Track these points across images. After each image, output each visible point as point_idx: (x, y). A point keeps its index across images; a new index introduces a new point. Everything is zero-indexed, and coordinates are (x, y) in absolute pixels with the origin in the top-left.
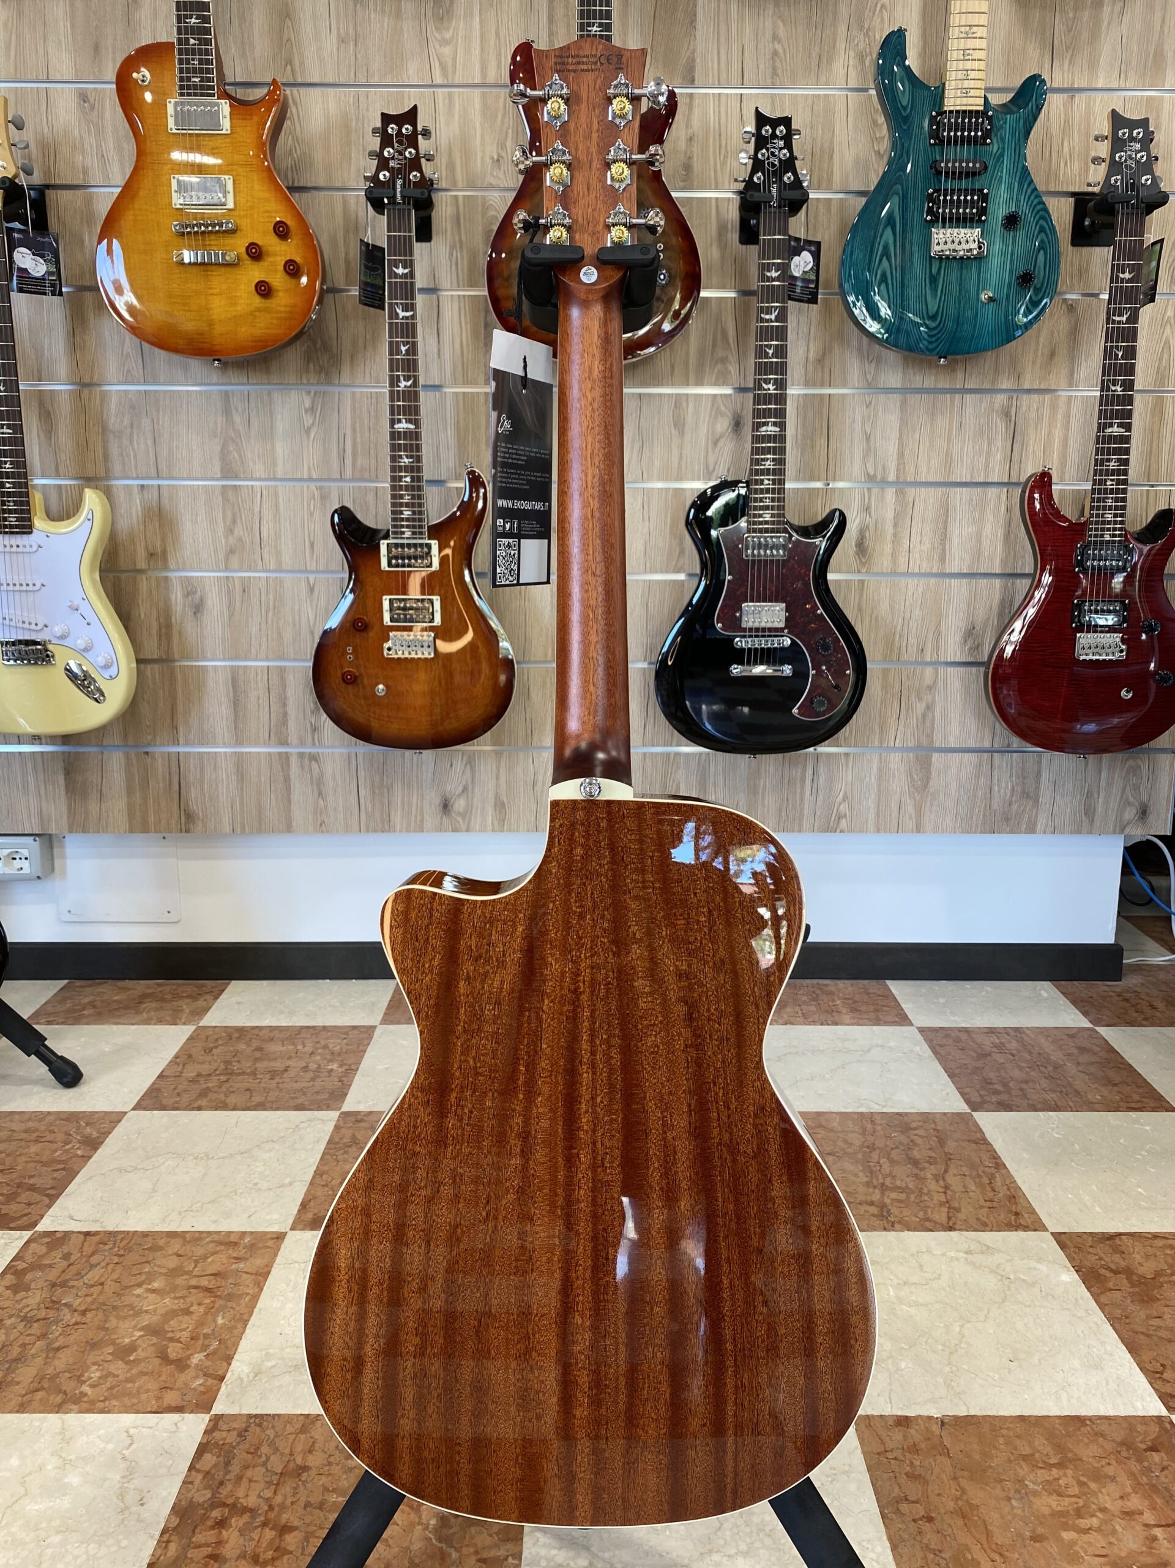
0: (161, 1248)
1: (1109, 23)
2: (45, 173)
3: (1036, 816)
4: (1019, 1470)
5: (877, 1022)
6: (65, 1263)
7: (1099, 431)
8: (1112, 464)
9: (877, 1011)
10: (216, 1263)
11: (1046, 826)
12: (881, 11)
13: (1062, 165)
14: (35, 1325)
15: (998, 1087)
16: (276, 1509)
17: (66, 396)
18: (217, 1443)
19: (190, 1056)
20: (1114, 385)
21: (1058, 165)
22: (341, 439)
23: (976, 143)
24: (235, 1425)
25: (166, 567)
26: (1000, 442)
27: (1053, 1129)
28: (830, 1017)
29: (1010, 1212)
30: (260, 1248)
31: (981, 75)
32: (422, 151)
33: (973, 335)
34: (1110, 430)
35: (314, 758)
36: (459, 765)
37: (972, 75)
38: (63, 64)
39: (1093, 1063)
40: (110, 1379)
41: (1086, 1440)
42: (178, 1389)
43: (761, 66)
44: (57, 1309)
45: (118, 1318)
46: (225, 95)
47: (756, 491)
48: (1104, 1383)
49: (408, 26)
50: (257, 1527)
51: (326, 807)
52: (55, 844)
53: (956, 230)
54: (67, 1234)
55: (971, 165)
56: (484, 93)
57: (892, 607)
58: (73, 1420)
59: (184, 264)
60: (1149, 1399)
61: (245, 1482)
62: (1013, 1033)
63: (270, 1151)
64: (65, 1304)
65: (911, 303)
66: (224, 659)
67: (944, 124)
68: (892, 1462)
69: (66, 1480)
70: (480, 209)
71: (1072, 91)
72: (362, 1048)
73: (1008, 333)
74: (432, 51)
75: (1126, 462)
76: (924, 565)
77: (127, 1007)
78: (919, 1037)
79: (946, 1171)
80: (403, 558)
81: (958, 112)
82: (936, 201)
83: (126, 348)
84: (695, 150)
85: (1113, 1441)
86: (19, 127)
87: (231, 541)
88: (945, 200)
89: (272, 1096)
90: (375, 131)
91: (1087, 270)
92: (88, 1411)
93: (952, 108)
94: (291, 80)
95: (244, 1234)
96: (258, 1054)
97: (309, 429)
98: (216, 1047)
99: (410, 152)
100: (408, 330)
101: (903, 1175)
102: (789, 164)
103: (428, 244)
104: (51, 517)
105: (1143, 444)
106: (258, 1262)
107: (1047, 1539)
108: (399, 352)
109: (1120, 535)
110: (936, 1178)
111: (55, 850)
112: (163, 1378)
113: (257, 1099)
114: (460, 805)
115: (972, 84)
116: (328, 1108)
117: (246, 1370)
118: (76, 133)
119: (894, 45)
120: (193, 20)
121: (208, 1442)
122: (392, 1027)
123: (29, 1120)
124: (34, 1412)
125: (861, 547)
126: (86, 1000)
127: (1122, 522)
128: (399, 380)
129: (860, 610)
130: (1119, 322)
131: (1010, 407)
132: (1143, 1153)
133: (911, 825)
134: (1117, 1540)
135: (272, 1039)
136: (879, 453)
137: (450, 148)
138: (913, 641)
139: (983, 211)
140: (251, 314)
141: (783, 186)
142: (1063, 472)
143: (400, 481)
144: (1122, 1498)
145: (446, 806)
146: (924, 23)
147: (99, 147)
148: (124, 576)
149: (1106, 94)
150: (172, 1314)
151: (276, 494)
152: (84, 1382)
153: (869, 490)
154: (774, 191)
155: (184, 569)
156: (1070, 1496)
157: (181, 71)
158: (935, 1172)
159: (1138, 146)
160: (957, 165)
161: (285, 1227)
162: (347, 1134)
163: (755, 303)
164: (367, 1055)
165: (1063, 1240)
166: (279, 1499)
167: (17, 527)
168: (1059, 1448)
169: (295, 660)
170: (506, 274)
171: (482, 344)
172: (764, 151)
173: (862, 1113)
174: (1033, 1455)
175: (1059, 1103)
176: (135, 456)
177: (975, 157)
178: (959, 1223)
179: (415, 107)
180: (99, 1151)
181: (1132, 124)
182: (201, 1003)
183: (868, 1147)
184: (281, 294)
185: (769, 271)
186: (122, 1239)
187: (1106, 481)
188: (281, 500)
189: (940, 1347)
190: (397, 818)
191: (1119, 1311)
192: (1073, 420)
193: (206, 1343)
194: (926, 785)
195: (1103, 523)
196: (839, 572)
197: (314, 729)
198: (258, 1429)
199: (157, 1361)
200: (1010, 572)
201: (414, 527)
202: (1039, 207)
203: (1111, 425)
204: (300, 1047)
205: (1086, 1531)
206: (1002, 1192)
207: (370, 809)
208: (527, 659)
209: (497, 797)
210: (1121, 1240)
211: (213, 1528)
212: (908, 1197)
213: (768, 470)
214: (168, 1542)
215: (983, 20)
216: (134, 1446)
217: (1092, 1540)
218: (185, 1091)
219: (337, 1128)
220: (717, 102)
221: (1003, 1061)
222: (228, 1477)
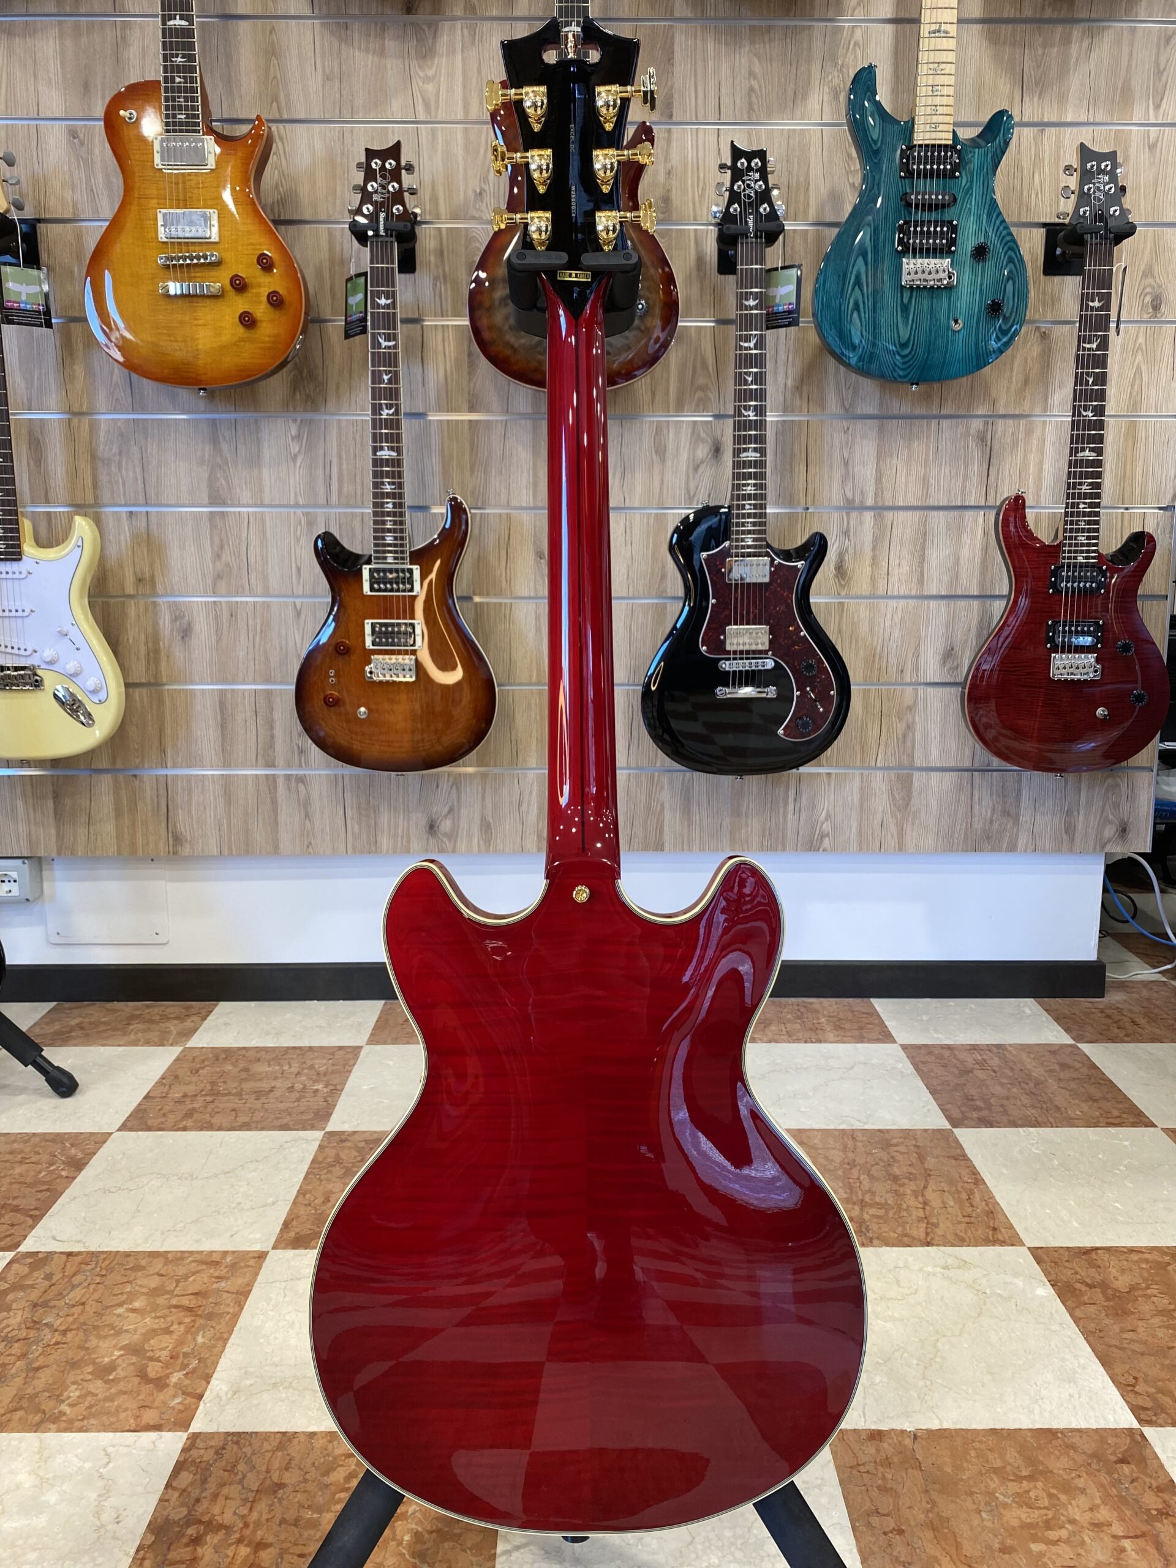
0: (143, 1268)
1: (1077, 60)
2: (35, 208)
3: (1017, 835)
4: (991, 1483)
5: (861, 1039)
6: (47, 1283)
7: (1071, 455)
8: (1084, 487)
9: (861, 1028)
10: (196, 1283)
11: (1027, 844)
12: (854, 48)
13: (1033, 196)
14: (16, 1345)
15: (979, 1103)
16: (252, 1526)
17: (56, 425)
18: (194, 1462)
19: (176, 1077)
20: (1085, 410)
21: (1030, 196)
22: (327, 465)
23: (945, 176)
24: (213, 1443)
25: (154, 594)
26: (976, 467)
27: (1033, 1145)
28: (814, 1034)
29: (988, 1227)
30: (241, 1268)
31: (950, 110)
32: (405, 186)
33: (944, 362)
34: (1082, 454)
35: (301, 780)
36: (444, 785)
37: (941, 110)
38: (53, 101)
39: (1074, 1079)
40: (89, 1398)
41: (1057, 1452)
42: (157, 1408)
43: (738, 102)
44: (38, 1329)
45: (100, 1337)
46: (211, 131)
47: (738, 515)
48: (1076, 1396)
49: (393, 66)
50: (232, 1544)
51: (313, 829)
52: (44, 867)
53: (926, 261)
54: (50, 1255)
55: (940, 197)
56: (466, 129)
57: (872, 630)
58: (53, 1439)
59: (169, 296)
60: (1119, 1411)
61: (221, 1500)
62: (995, 1050)
63: (254, 1171)
64: (46, 1324)
65: (883, 331)
66: (212, 683)
67: (914, 158)
68: (865, 1475)
69: (43, 1498)
70: (463, 241)
71: (1042, 125)
72: (347, 1068)
73: (980, 359)
74: (415, 87)
75: (1098, 486)
76: (903, 587)
77: (116, 1029)
78: (902, 1054)
79: (925, 1187)
80: (385, 584)
81: (927, 146)
82: (907, 233)
83: (115, 377)
84: (674, 182)
85: (1084, 1453)
86: (10, 163)
87: (219, 566)
88: (915, 231)
89: (258, 1116)
90: (359, 166)
91: (1059, 299)
92: (66, 1430)
93: (921, 142)
94: (277, 117)
95: (226, 1253)
96: (244, 1075)
97: (296, 456)
98: (203, 1068)
99: (393, 187)
100: (390, 359)
101: (883, 1191)
102: (765, 196)
103: (412, 275)
104: (40, 543)
105: (1117, 468)
106: (239, 1281)
107: (1016, 1550)
108: (381, 381)
109: (1093, 558)
110: (915, 1194)
111: (44, 873)
112: (141, 1397)
113: (242, 1119)
114: (446, 825)
115: (941, 119)
116: (313, 1128)
117: (225, 1389)
118: (66, 168)
119: (864, 81)
120: (179, 59)
121: (185, 1460)
122: (378, 1047)
123: (14, 1141)
124: (13, 1431)
125: (840, 570)
126: (73, 1022)
127: (1096, 545)
128: (381, 409)
129: (840, 631)
130: (1089, 349)
131: (985, 432)
132: (1122, 1168)
133: (892, 843)
134: (1086, 1551)
135: (259, 1060)
136: (857, 478)
137: (433, 182)
138: (893, 661)
139: (953, 242)
140: (235, 344)
141: (758, 217)
142: (1039, 496)
143: (382, 507)
144: (1091, 1509)
145: (432, 827)
146: (896, 59)
147: (88, 181)
148: (112, 601)
149: (1075, 129)
150: (153, 1333)
151: (263, 520)
152: (63, 1401)
153: (848, 514)
154: (751, 222)
155: (172, 596)
156: (1040, 1508)
157: (167, 108)
158: (915, 1188)
159: (1106, 178)
160: (927, 197)
161: (267, 1246)
162: (331, 1153)
163: (732, 330)
164: (352, 1076)
165: (1039, 1255)
166: (254, 1516)
167: (6, 553)
168: (1031, 1462)
169: (281, 683)
170: (487, 304)
171: (465, 373)
172: (740, 183)
173: (843, 1130)
174: (1004, 1467)
175: (1040, 1119)
176: (124, 483)
177: (944, 189)
178: (937, 1238)
179: (398, 144)
180: (83, 1173)
181: (1101, 157)
182: (188, 1024)
183: (849, 1164)
184: (264, 324)
185: (747, 300)
186: (104, 1259)
187: (1078, 504)
188: (268, 525)
189: (915, 1362)
190: (384, 841)
191: (1093, 1325)
192: (1047, 444)
193: (186, 1361)
194: (908, 804)
195: (1076, 545)
196: (819, 594)
197: (302, 751)
198: (235, 1447)
199: (136, 1380)
200: (989, 593)
201: (396, 552)
202: (1008, 238)
203: (1083, 450)
204: (286, 1068)
205: (1055, 1543)
206: (981, 1207)
207: (356, 830)
208: (512, 681)
209: (483, 818)
210: (1097, 1254)
211: (187, 1545)
212: (887, 1212)
213: (750, 495)
214: (143, 1559)
215: (951, 57)
216: (111, 1465)
217: (1061, 1552)
218: (170, 1111)
219: (321, 1147)
220: (694, 137)
221: (985, 1077)
222: (204, 1495)
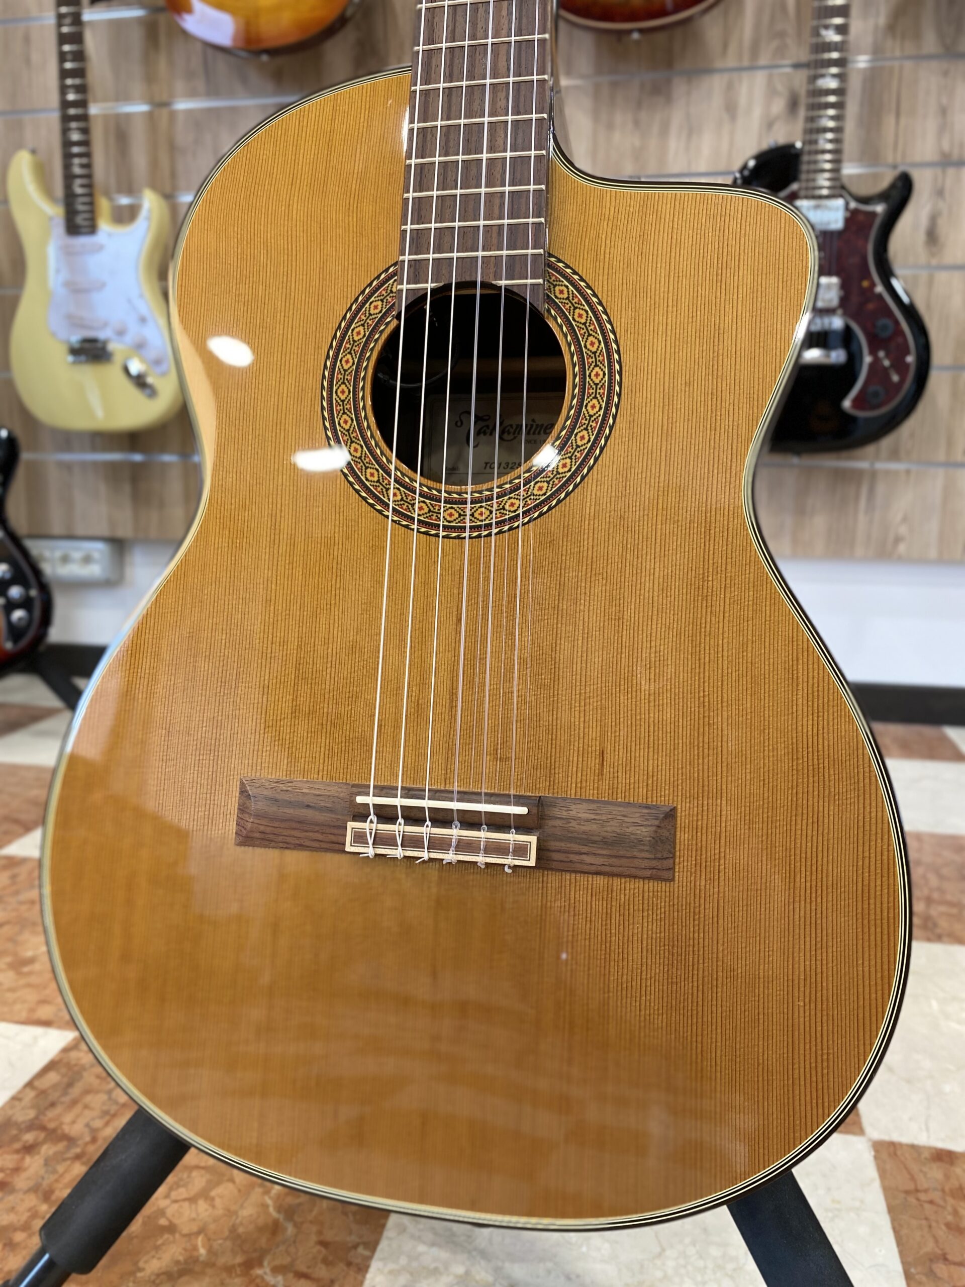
5: (931, 758)
9: (931, 749)
16: (100, 1142)
17: (141, 118)
18: (68, 1063)
42: (56, 1004)
47: (809, 152)
50: (65, 1160)
52: (125, 551)
54: (25, 860)
61: (77, 1109)
68: (927, 1206)
104: (112, 222)
111: (125, 558)
112: (46, 992)
121: (61, 1061)
125: (932, 237)
136: (956, 127)
166: (107, 1131)
167: (82, 227)
176: (198, 171)
211: (17, 1151)
213: (826, 128)
222: (64, 1099)
